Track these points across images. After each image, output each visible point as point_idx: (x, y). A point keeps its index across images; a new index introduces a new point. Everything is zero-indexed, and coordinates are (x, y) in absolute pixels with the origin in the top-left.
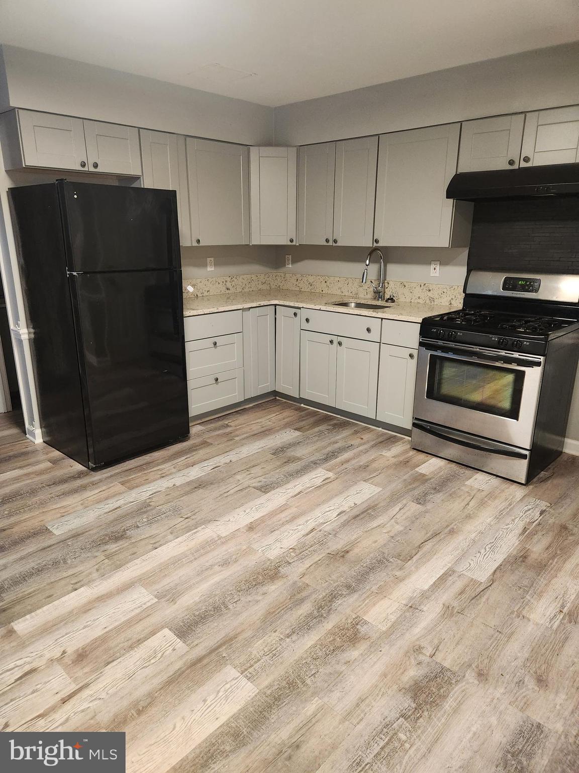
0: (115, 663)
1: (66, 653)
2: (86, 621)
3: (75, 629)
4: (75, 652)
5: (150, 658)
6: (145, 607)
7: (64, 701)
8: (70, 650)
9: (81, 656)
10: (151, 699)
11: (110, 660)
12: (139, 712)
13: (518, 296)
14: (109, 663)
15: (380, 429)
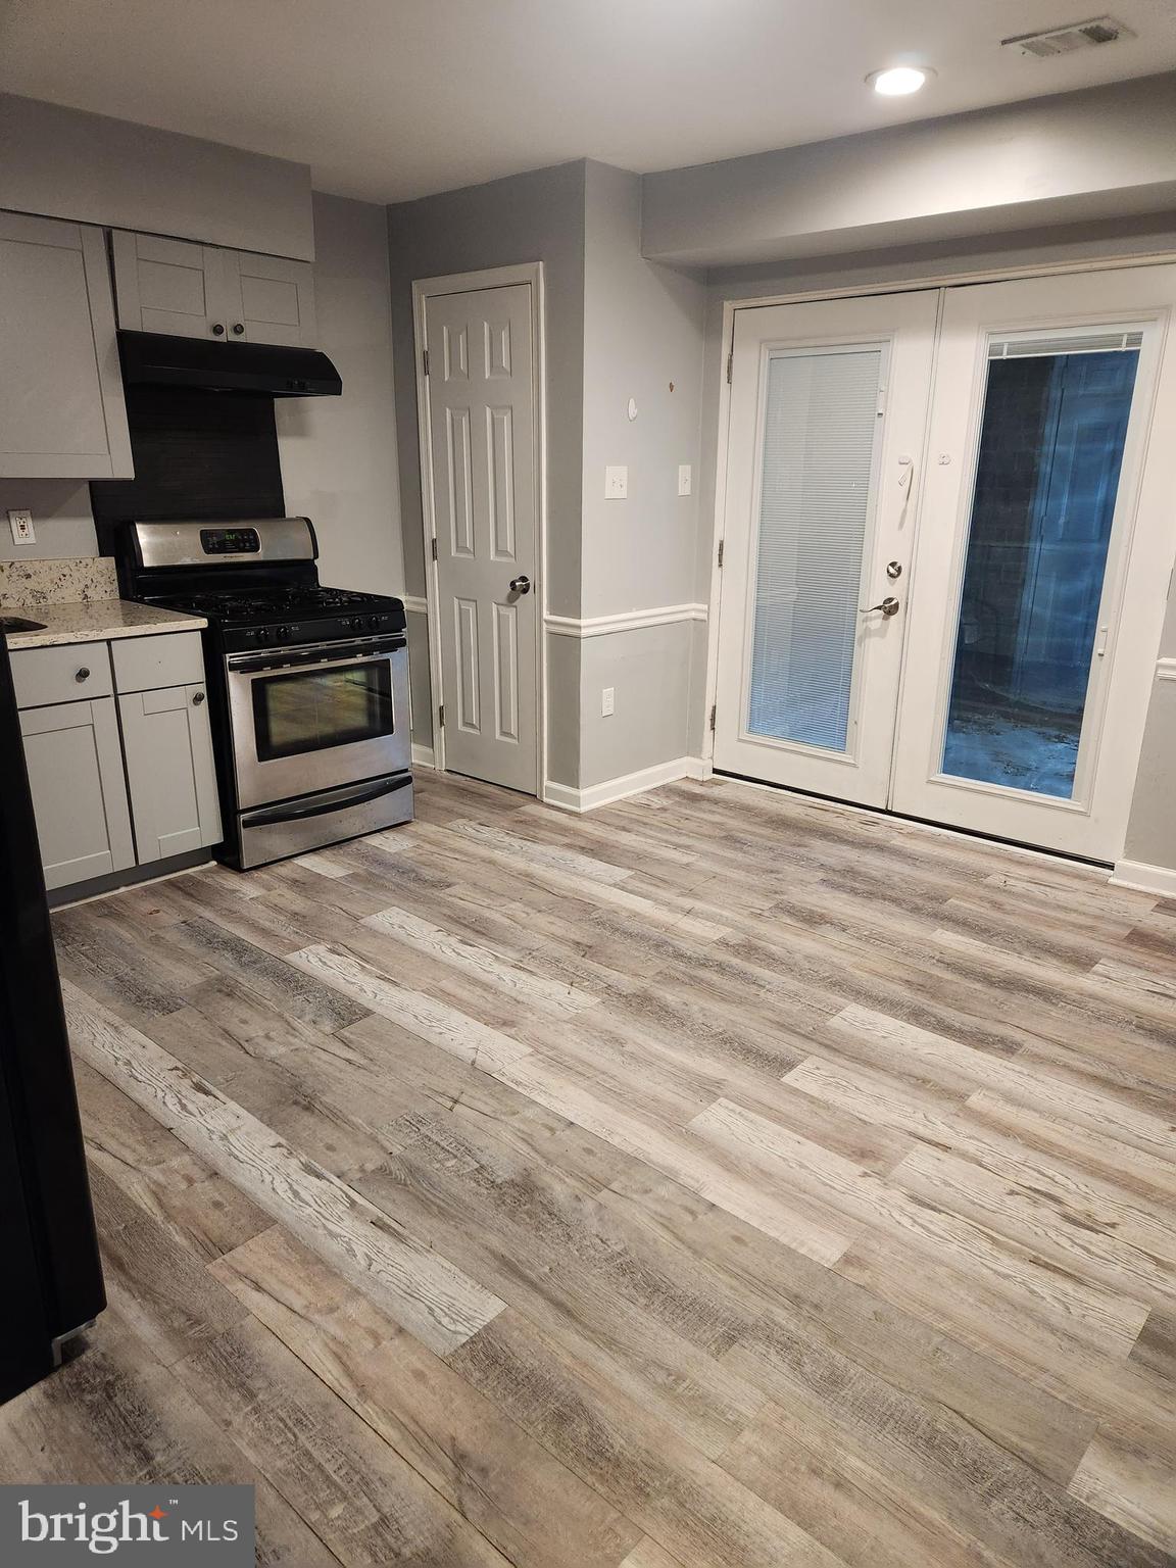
0: (863, 1117)
1: (866, 1173)
2: (793, 1171)
3: (813, 1177)
4: (860, 1164)
5: (838, 1086)
6: (739, 1109)
7: (946, 1148)
8: (858, 1169)
9: (862, 1154)
10: (901, 1076)
11: (859, 1122)
12: (925, 1081)
13: (232, 560)
14: (865, 1122)
15: (123, 890)
